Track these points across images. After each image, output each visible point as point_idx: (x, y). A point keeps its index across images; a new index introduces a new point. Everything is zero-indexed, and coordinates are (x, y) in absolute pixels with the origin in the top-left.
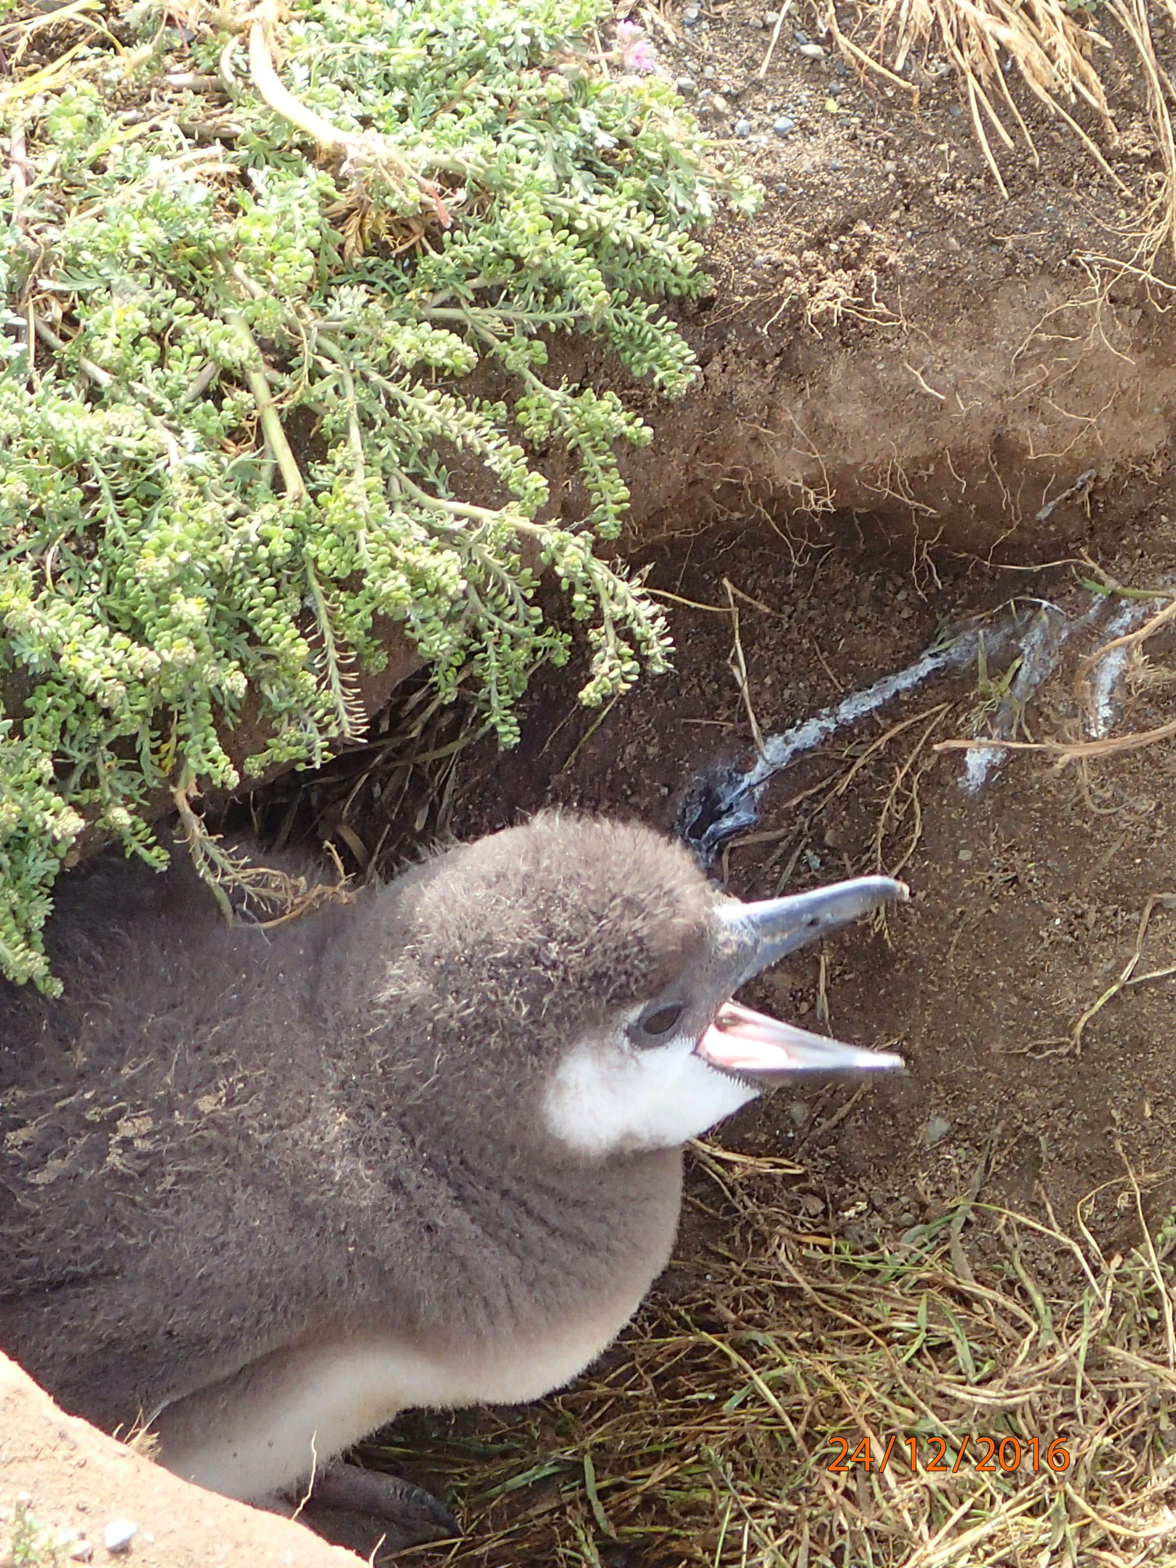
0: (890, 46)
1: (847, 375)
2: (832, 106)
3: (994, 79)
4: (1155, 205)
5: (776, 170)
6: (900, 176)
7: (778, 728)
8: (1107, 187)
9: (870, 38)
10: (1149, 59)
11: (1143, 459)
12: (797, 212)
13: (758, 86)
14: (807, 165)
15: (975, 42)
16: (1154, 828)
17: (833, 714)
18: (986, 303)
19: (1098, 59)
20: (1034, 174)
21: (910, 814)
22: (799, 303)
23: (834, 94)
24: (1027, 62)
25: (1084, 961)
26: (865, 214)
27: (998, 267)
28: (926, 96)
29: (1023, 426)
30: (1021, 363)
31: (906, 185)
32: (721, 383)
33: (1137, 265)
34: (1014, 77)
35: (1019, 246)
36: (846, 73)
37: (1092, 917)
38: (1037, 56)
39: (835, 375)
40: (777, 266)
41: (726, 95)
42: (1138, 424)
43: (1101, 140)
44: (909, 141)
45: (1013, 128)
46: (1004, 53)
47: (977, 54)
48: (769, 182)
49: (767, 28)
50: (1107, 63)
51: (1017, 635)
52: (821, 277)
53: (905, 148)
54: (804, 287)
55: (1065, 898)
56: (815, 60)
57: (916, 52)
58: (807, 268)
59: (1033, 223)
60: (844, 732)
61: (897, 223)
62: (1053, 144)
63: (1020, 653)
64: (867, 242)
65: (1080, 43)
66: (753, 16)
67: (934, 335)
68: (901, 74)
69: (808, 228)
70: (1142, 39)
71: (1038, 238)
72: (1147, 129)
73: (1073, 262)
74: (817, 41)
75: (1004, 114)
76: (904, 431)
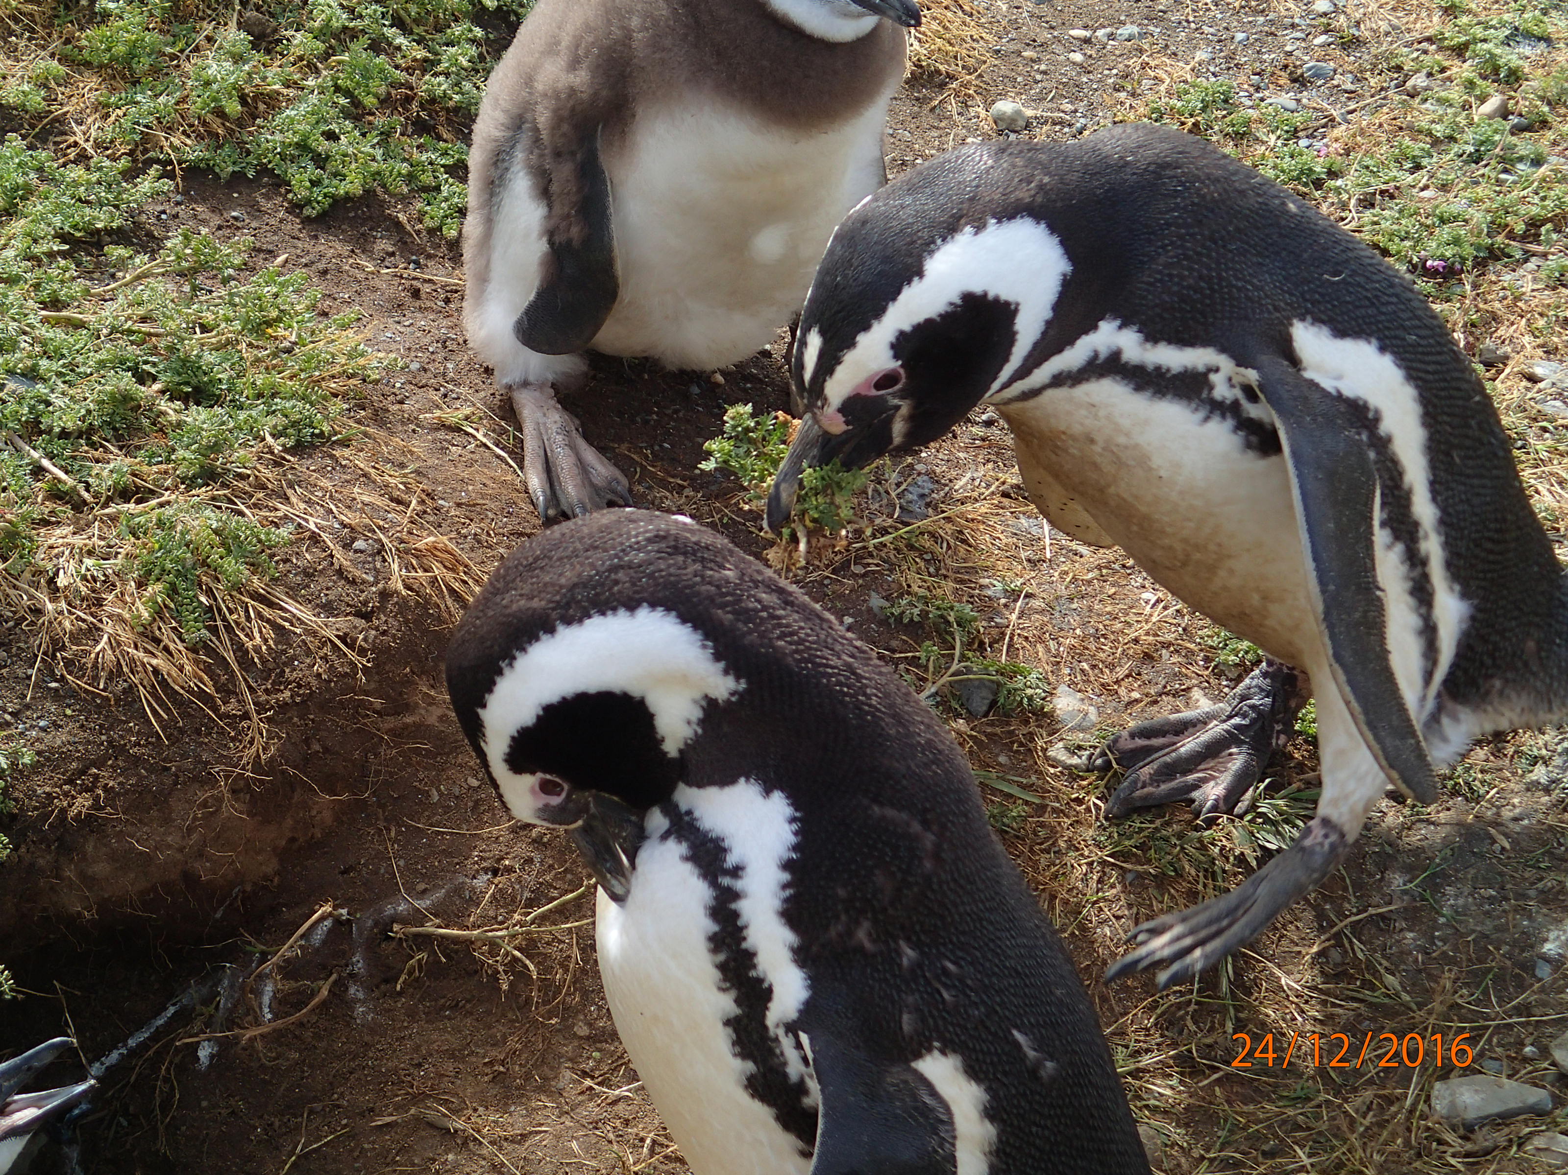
0: (96, 678)
1: (95, 847)
2: (69, 712)
3: (153, 686)
4: (248, 738)
5: (42, 747)
6: (110, 742)
7: (97, 1059)
8: (222, 732)
9: (83, 676)
10: (235, 667)
11: (266, 878)
12: (58, 767)
13: (28, 707)
14: (59, 742)
15: (140, 669)
16: (303, 1072)
17: (125, 1045)
18: (166, 801)
19: (208, 669)
20: (181, 731)
21: (172, 1088)
22: (63, 811)
23: (69, 706)
24: (169, 674)
25: (277, 1148)
26: (94, 764)
27: (169, 781)
28: (118, 700)
29: (197, 865)
30: (190, 830)
31: (113, 747)
32: (28, 858)
33: (243, 769)
34: (164, 683)
35: (179, 768)
36: (73, 693)
37: (277, 1123)
38: (174, 672)
39: (90, 848)
40: (49, 794)
41: (10, 714)
42: (260, 858)
43: (215, 710)
44: (112, 725)
45: (168, 710)
46: (156, 671)
47: (142, 675)
48: (39, 753)
49: (29, 677)
50: (213, 672)
51: (216, 985)
52: (74, 797)
53: (111, 728)
54: (65, 804)
55: (261, 1117)
56: (56, 690)
57: (110, 678)
58: (66, 794)
59: (184, 756)
60: (132, 1052)
61: (111, 766)
62: (189, 715)
63: (219, 993)
64: (96, 777)
65: (197, 662)
66: (20, 673)
67: (140, 821)
68: (104, 690)
69: (63, 774)
70: (230, 658)
71: (189, 763)
72: (239, 701)
73: (210, 773)
74: (56, 681)
75: (162, 704)
76: (132, 875)
